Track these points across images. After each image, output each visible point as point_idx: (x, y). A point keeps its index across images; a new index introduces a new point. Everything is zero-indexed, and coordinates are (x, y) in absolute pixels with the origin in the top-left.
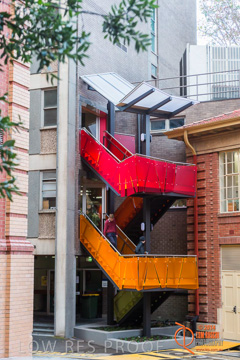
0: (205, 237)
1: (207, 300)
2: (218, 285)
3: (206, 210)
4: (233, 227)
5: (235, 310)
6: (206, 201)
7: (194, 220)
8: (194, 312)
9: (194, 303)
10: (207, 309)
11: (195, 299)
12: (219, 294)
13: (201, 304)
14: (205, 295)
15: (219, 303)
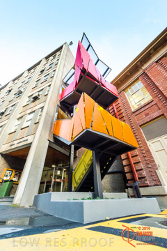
1: (142, 166)
2: (148, 151)
4: (147, 111)
8: (133, 179)
9: (131, 172)
10: (144, 173)
12: (152, 157)
13: (137, 171)
14: (139, 162)
15: (155, 165)
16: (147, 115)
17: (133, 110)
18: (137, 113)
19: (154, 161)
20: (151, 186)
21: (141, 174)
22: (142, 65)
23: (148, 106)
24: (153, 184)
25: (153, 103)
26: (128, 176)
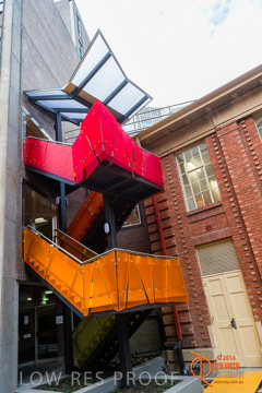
0: (174, 241)
1: (190, 317)
2: (202, 295)
3: (170, 213)
4: (210, 222)
5: (233, 324)
6: (168, 204)
7: (158, 227)
8: (175, 337)
9: (174, 324)
10: (192, 329)
11: (174, 319)
12: (206, 307)
13: (182, 324)
14: (187, 311)
15: (208, 318)
16: (209, 228)
17: (188, 210)
18: (193, 219)
19: (207, 312)
20: (198, 347)
21: (187, 330)
22: (215, 115)
23: (212, 213)
24: (202, 345)
25: (220, 210)
26: (169, 331)
